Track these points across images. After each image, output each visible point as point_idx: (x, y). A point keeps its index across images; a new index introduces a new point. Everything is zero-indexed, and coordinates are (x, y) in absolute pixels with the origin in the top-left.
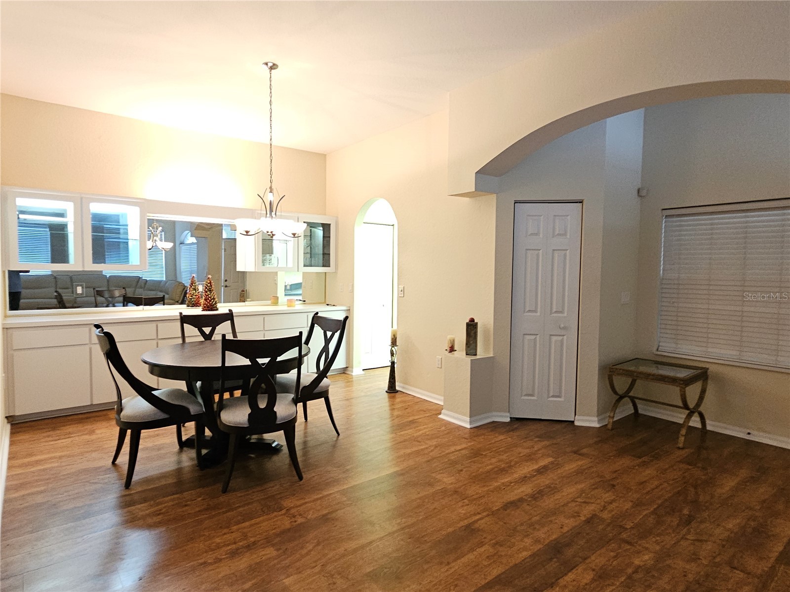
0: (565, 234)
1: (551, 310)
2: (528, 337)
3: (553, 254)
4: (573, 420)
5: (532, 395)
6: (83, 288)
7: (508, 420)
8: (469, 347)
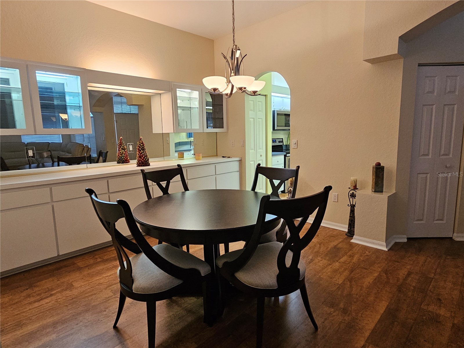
0: (454, 92)
1: (440, 154)
2: (421, 176)
3: (444, 108)
4: (452, 236)
5: (422, 220)
6: (33, 151)
7: (406, 240)
8: (377, 186)
